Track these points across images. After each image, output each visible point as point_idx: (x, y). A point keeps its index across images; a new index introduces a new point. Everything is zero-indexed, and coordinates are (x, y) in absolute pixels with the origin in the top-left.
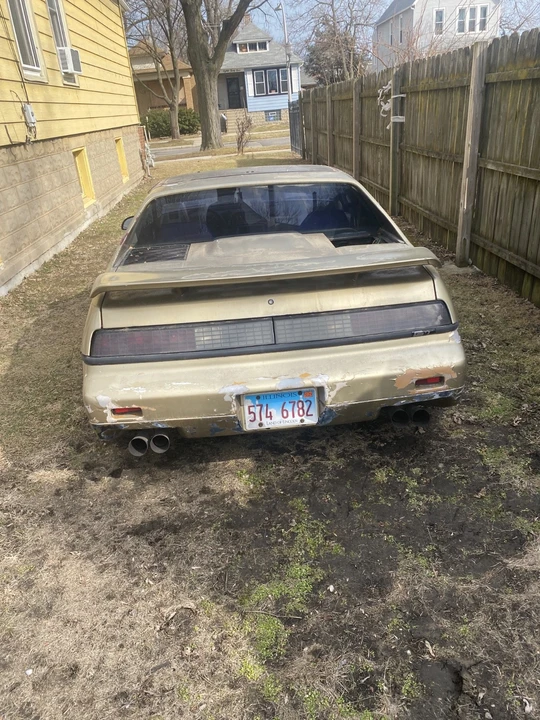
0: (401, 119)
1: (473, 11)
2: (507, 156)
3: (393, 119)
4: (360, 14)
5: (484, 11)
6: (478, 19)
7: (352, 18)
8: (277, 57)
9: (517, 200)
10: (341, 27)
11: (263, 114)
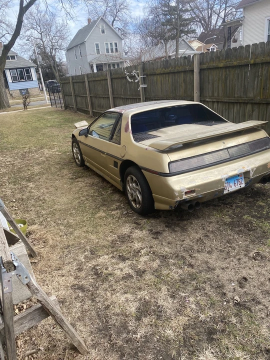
0: (145, 86)
1: (111, 44)
2: (216, 95)
3: (141, 86)
4: (56, 44)
5: (116, 44)
6: (114, 47)
7: (53, 46)
8: (22, 63)
9: (224, 111)
10: (48, 50)
11: (19, 91)
